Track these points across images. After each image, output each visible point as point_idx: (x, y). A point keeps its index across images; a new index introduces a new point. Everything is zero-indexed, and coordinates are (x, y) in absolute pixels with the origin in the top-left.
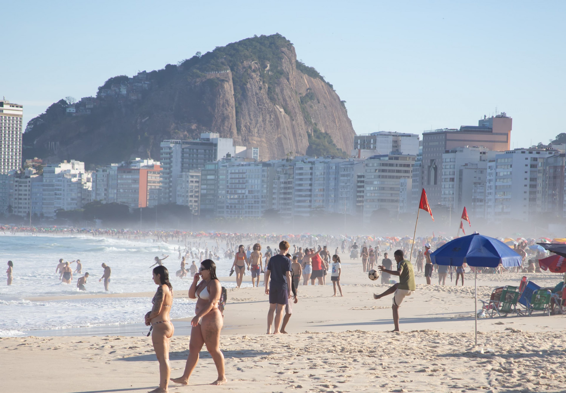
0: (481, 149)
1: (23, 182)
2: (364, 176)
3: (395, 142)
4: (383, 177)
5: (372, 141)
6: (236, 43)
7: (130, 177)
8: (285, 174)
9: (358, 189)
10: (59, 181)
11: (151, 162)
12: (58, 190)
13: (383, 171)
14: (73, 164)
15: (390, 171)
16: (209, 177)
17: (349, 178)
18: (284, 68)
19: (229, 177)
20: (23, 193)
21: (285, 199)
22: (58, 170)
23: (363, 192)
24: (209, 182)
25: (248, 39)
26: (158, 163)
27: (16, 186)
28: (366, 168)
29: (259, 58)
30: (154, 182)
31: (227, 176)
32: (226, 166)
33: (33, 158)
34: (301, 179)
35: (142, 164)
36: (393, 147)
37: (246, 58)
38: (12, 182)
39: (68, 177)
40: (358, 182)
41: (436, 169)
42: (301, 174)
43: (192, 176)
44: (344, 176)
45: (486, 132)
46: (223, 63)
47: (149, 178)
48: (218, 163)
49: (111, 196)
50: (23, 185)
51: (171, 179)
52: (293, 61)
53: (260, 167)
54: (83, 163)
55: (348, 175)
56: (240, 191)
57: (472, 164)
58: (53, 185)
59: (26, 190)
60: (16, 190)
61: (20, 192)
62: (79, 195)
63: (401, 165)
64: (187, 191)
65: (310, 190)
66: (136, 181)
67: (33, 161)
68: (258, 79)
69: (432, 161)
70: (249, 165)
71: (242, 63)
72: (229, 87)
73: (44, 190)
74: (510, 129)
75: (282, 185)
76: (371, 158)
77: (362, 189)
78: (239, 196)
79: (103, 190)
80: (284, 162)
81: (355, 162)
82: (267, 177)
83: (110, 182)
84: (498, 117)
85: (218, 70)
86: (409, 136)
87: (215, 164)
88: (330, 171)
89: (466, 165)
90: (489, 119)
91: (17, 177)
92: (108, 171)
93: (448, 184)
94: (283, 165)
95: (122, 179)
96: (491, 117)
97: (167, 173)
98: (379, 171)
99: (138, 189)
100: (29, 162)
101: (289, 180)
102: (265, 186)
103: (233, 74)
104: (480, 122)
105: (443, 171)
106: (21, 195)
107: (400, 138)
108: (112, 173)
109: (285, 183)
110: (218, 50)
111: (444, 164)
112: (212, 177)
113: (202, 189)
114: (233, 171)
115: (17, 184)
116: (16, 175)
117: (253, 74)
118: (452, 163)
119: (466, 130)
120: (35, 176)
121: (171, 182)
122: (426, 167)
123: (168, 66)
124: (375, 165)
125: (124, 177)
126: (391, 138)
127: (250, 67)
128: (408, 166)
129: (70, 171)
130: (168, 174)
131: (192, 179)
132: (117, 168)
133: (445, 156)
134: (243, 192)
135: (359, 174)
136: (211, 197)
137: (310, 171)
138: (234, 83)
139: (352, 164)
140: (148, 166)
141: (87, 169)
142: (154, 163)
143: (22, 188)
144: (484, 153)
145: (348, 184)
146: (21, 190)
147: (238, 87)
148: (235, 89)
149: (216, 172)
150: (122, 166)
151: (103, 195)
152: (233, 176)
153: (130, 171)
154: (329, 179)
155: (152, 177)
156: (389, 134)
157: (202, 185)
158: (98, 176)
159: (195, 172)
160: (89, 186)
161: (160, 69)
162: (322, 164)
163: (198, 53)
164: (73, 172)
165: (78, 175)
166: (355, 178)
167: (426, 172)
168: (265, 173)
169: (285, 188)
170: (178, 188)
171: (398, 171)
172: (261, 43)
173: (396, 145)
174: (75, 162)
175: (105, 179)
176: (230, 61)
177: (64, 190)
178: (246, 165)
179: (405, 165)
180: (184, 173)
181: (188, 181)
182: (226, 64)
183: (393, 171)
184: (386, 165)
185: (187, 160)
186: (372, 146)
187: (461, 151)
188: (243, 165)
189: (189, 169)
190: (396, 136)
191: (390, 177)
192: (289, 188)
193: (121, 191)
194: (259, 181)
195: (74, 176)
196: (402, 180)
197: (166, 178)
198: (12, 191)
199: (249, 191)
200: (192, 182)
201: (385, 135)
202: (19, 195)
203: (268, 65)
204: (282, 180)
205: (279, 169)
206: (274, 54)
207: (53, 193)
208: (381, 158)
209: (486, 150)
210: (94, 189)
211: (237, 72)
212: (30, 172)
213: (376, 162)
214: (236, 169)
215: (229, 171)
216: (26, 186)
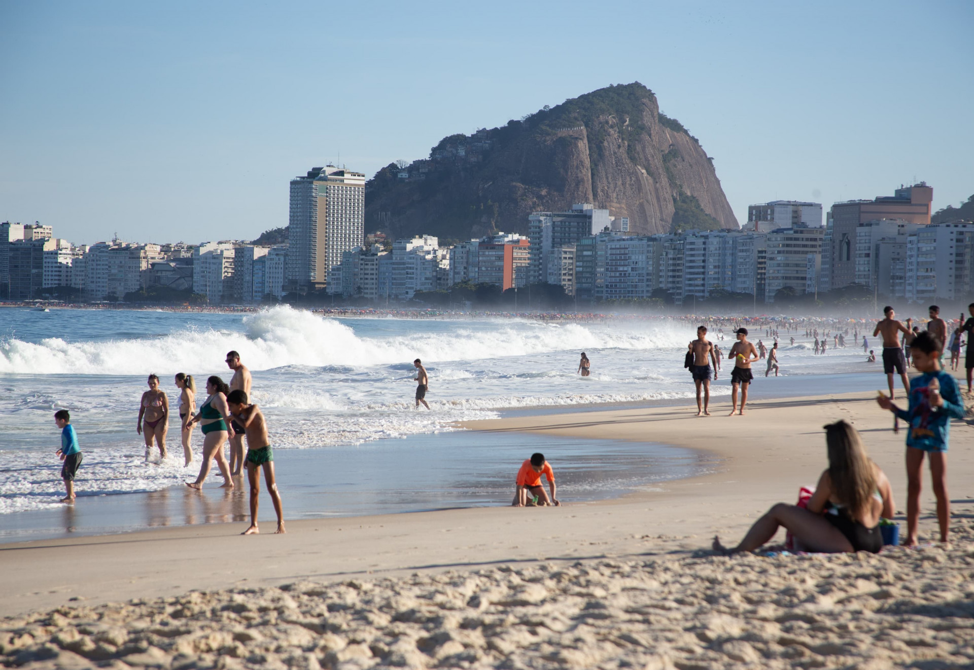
0: (899, 222)
1: (369, 261)
2: (765, 252)
3: (795, 212)
4: (788, 252)
5: (769, 211)
6: (589, 94)
7: (494, 253)
8: (674, 249)
9: (759, 266)
10: (410, 258)
11: (516, 237)
12: (410, 268)
13: (788, 246)
14: (426, 240)
15: (795, 246)
16: (585, 253)
17: (748, 254)
18: (645, 122)
19: (609, 252)
20: (369, 272)
21: (674, 277)
22: (409, 247)
23: (765, 268)
24: (585, 259)
25: (603, 89)
26: (524, 238)
27: (362, 264)
28: (768, 242)
29: (617, 111)
30: (520, 259)
31: (606, 252)
32: (604, 241)
33: (375, 233)
34: (692, 255)
35: (506, 239)
36: (793, 217)
37: (603, 111)
38: (357, 260)
39: (422, 254)
40: (759, 257)
41: (848, 244)
42: (692, 249)
43: (565, 252)
44: (742, 251)
45: (905, 203)
46: (576, 119)
47: (515, 254)
48: (595, 238)
49: (471, 275)
50: (370, 263)
51: (541, 256)
52: (656, 114)
53: (645, 242)
54: (436, 238)
55: (746, 251)
56: (621, 269)
57: (890, 238)
58: (404, 264)
59: (372, 269)
60: (361, 269)
61: (366, 272)
62: (434, 274)
63: (807, 239)
64: (560, 269)
65: (704, 267)
66: (500, 258)
67: (376, 236)
68: (616, 136)
69: (844, 235)
70: (631, 239)
71: (598, 117)
72: (583, 146)
73: (394, 269)
74: (931, 199)
75: (671, 262)
76: (773, 232)
77: (763, 266)
78: (621, 274)
79: (463, 268)
80: (672, 236)
81: (755, 236)
82: (653, 253)
83: (470, 260)
84: (917, 186)
85: (570, 127)
86: (811, 205)
87: (592, 239)
88: (727, 245)
89: (883, 239)
90: (907, 188)
91: (362, 255)
92: (468, 247)
93: (863, 260)
94: (671, 240)
95: (484, 255)
96: (909, 186)
97: (536, 249)
98: (783, 245)
99: (503, 266)
100: (371, 238)
101: (679, 256)
102: (651, 263)
103: (587, 131)
104: (897, 191)
105: (858, 245)
106: (367, 274)
107: (801, 208)
108: (472, 249)
109: (674, 259)
110: (569, 102)
111: (858, 238)
112: (589, 253)
113: (577, 267)
114: (613, 247)
115: (362, 262)
116: (361, 252)
117: (611, 130)
118: (867, 238)
119: (882, 201)
120: (384, 253)
121: (541, 258)
122: (837, 242)
123: (511, 123)
124: (779, 239)
125: (487, 253)
126: (791, 208)
127: (607, 122)
128: (815, 240)
129: (423, 247)
130: (538, 250)
131: (565, 256)
132: (478, 244)
133: (859, 229)
134: (626, 269)
135: (760, 249)
136: (588, 275)
137: (703, 246)
138: (589, 142)
139: (751, 238)
140: (513, 241)
141: (440, 244)
142: (520, 237)
143: (369, 267)
144: (903, 226)
145: (747, 260)
146: (368, 269)
147: (594, 146)
148: (590, 149)
149: (593, 247)
150: (484, 242)
151: (462, 273)
152: (614, 252)
153: (493, 247)
154: (725, 255)
155: (517, 253)
156: (789, 204)
157: (577, 261)
158: (457, 252)
159: (569, 247)
160: (445, 264)
161: (502, 125)
162: (717, 239)
163: (546, 107)
164: (426, 248)
165: (432, 252)
166: (756, 254)
167: (837, 247)
168: (651, 249)
169: (674, 265)
170: (550, 266)
171: (805, 246)
172: (618, 94)
173: (796, 215)
174: (429, 237)
175: (465, 255)
176: (585, 116)
177: (417, 269)
178: (627, 240)
179: (811, 240)
180: (556, 249)
181: (560, 258)
182: (580, 119)
183: (798, 246)
184: (791, 239)
185: (559, 234)
186: (769, 217)
187: (878, 224)
188: (624, 240)
189: (561, 244)
190: (796, 205)
191: (795, 252)
192: (678, 265)
193: (483, 269)
194: (644, 257)
195: (428, 253)
196: (810, 256)
197: (535, 255)
198: (356, 270)
199: (632, 269)
200: (565, 258)
201: (784, 205)
202: (365, 274)
203: (628, 119)
204: (670, 256)
205: (666, 244)
206: (633, 106)
207: (405, 271)
208: (785, 232)
209: (905, 223)
210: (452, 267)
211: (592, 129)
212: (377, 249)
213: (780, 236)
214: (617, 245)
215: (609, 247)
216: (373, 265)
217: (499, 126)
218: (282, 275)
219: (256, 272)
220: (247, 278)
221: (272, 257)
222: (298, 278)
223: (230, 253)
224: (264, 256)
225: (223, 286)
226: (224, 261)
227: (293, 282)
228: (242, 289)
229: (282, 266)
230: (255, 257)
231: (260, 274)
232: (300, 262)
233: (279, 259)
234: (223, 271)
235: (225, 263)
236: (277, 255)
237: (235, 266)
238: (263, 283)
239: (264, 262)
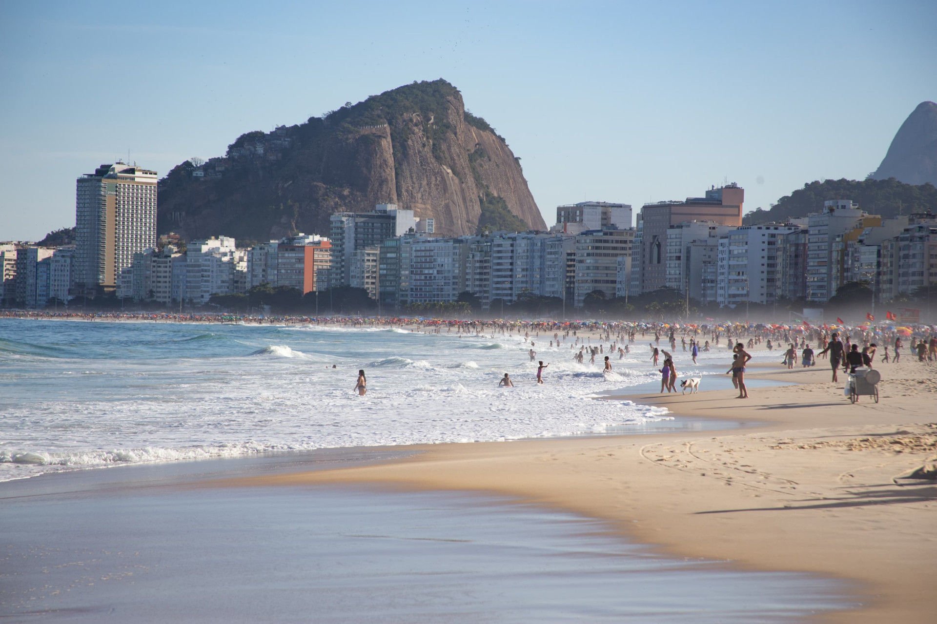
0: (710, 224)
1: (162, 262)
2: (574, 254)
3: (604, 213)
4: (597, 255)
5: (578, 213)
6: (392, 91)
7: (294, 255)
8: (481, 251)
9: (568, 269)
10: (206, 260)
11: (317, 238)
12: (206, 271)
13: (597, 248)
14: (222, 241)
15: (604, 248)
16: (389, 255)
17: (557, 256)
18: (450, 120)
19: (414, 254)
20: (162, 274)
21: (481, 280)
22: (205, 249)
23: (574, 271)
24: (389, 261)
25: (407, 86)
26: (325, 239)
27: (154, 266)
28: (577, 245)
29: (421, 109)
30: (321, 261)
31: (411, 254)
32: (408, 243)
33: (168, 234)
34: (500, 258)
35: (307, 241)
36: (603, 219)
37: (407, 109)
38: (148, 262)
39: (218, 256)
40: (568, 260)
41: (659, 246)
42: (499, 252)
43: (369, 254)
44: (551, 253)
45: (715, 204)
46: (379, 116)
47: (316, 256)
48: (399, 239)
49: (270, 277)
50: (162, 265)
51: (343, 258)
52: (461, 112)
53: (451, 243)
54: (233, 240)
55: (555, 253)
56: (426, 271)
57: (701, 241)
58: (199, 266)
59: (165, 272)
60: (154, 272)
61: (159, 274)
62: (231, 276)
63: (617, 242)
64: (363, 272)
65: (511, 270)
66: (301, 260)
67: (169, 237)
68: (420, 134)
69: (655, 237)
70: (437, 241)
71: (402, 114)
72: (386, 144)
73: (188, 271)
74: (742, 201)
75: (478, 265)
76: (583, 234)
77: (572, 269)
78: (426, 277)
79: (261, 270)
80: (479, 238)
81: (564, 238)
82: (460, 255)
83: (269, 262)
84: (727, 187)
85: (373, 124)
86: (620, 206)
87: (397, 240)
88: (535, 248)
89: (694, 241)
90: (718, 189)
91: (155, 256)
92: (266, 248)
93: (675, 263)
94: (478, 242)
95: (283, 257)
96: (720, 187)
97: (338, 250)
98: (593, 248)
99: (303, 269)
100: (164, 239)
101: (486, 258)
102: (457, 265)
103: (391, 129)
104: (707, 192)
105: (668, 248)
106: (160, 277)
107: (610, 209)
108: (271, 251)
109: (481, 261)
110: (372, 99)
111: (668, 240)
112: (393, 255)
113: (380, 269)
114: (418, 248)
115: (155, 264)
116: (154, 254)
117: (415, 128)
118: (678, 240)
119: (692, 202)
120: (178, 255)
121: (343, 261)
122: (648, 244)
123: (312, 120)
124: (588, 241)
125: (286, 255)
126: (600, 210)
127: (411, 120)
128: (625, 242)
129: (219, 248)
130: (340, 251)
131: (368, 258)
132: (277, 245)
133: (670, 232)
134: (431, 272)
135: (569, 252)
136: (392, 278)
137: (511, 248)
138: (393, 140)
139: (560, 240)
140: (314, 243)
141: (238, 246)
142: (321, 239)
143: (162, 269)
144: (714, 228)
145: (556, 263)
146: (160, 272)
147: (398, 144)
148: (394, 147)
149: (397, 249)
150: (283, 243)
151: (261, 276)
152: (419, 254)
153: (293, 249)
154: (533, 257)
155: (318, 255)
156: (598, 205)
157: (380, 264)
158: (255, 254)
159: (372, 249)
160: (243, 266)
161: (302, 123)
162: (525, 241)
163: (347, 103)
164: (222, 250)
165: (229, 254)
166: (565, 256)
167: (648, 250)
168: (457, 251)
169: (481, 268)
170: (352, 268)
171: (615, 248)
172: (423, 91)
173: (605, 216)
174: (225, 238)
175: (263, 257)
176: (388, 113)
177: (212, 271)
178: (433, 241)
179: (621, 242)
180: (359, 251)
181: (363, 260)
182: (383, 116)
183: (608, 248)
184: (600, 241)
185: (362, 236)
186: (578, 219)
187: (689, 226)
188: (429, 242)
189: (364, 246)
190: (605, 206)
191: (605, 255)
192: (486, 267)
193: (283, 271)
194: (450, 260)
195: (225, 254)
196: (619, 259)
197: (337, 257)
198: (148, 272)
199: (438, 272)
200: (368, 260)
201: (593, 206)
202: (158, 277)
203: (432, 117)
204: (477, 258)
205: (473, 246)
206: (438, 104)
207: (200, 274)
208: (594, 234)
209: (716, 225)
210: (250, 269)
211: (395, 127)
212: (171, 251)
213: (589, 238)
214: (422, 246)
215: (414, 249)
216: (166, 267)
217: (299, 123)
218: (68, 278)
219: (40, 274)
220: (31, 281)
221: (58, 258)
222: (85, 281)
223: (12, 255)
224: (49, 258)
225: (5, 290)
226: (5, 263)
227: (81, 285)
228: (25, 292)
229: (68, 268)
230: (39, 259)
231: (45, 277)
232: (87, 264)
233: (65, 261)
234: (4, 273)
235: (6, 266)
236: (63, 256)
237: (18, 268)
238: (47, 286)
239: (49, 264)
